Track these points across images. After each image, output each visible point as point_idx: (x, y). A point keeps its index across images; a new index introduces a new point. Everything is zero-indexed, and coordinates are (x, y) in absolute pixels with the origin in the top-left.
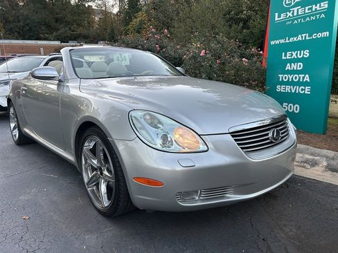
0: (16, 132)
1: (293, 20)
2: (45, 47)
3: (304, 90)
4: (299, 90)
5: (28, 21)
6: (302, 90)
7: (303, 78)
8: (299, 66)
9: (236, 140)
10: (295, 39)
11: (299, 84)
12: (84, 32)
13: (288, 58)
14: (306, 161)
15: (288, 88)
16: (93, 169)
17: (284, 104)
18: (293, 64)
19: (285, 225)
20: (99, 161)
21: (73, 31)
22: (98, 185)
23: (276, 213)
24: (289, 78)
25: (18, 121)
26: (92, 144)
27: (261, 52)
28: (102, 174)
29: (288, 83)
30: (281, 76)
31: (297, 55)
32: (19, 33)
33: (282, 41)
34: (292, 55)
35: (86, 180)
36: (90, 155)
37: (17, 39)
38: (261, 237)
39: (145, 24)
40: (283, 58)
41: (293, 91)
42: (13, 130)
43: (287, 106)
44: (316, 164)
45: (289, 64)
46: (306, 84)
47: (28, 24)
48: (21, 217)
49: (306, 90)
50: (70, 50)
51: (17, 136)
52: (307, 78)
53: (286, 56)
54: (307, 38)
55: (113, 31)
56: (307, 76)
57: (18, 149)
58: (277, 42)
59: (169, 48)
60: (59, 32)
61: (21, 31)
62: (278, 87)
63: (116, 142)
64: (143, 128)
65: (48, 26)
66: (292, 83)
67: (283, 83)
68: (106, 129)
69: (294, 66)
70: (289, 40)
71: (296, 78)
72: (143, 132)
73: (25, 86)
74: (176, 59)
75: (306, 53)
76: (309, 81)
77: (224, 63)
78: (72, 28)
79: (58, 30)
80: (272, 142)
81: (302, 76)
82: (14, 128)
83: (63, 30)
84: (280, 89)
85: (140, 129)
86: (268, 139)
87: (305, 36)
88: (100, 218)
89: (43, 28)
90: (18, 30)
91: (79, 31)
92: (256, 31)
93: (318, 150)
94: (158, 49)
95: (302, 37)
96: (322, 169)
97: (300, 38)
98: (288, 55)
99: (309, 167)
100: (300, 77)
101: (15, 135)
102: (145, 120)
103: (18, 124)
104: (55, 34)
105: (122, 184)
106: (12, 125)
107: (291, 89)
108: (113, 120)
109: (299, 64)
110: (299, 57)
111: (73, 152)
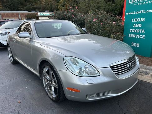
0: (12, 58)
1: (137, 3)
2: (21, 14)
3: (142, 37)
4: (139, 36)
5: (13, 2)
6: (141, 37)
7: (142, 31)
8: (140, 25)
9: (112, 70)
10: (138, 12)
11: (140, 34)
12: (39, 6)
13: (134, 21)
14: (143, 72)
15: (134, 36)
16: (48, 80)
17: (132, 43)
18: (137, 24)
19: (134, 105)
20: (50, 77)
21: (33, 6)
22: (50, 88)
23: (130, 99)
24: (135, 31)
25: (12, 54)
26: (47, 69)
27: (122, 18)
28: (52, 83)
29: (134, 33)
30: (131, 30)
31: (139, 20)
32: (9, 7)
33: (132, 13)
34: (136, 20)
35: (45, 85)
36: (46, 74)
37: (8, 10)
38: (123, 112)
39: (66, 2)
40: (132, 21)
41: (137, 37)
42: (10, 57)
43: (134, 44)
44: (147, 74)
45: (135, 24)
46: (143, 34)
47: (13, 3)
48: (17, 102)
49: (143, 37)
50: (34, 23)
51: (12, 60)
52: (143, 31)
53: (133, 20)
54: (144, 12)
55: (51, 5)
56: (143, 30)
57: (13, 66)
58: (130, 14)
59: (78, 15)
60: (27, 7)
61: (10, 7)
62: (129, 35)
63: (58, 71)
64: (70, 65)
65: (22, 4)
66: (136, 33)
67: (132, 33)
68: (52, 64)
69: (137, 25)
70: (135, 13)
71: (138, 31)
72: (70, 67)
73: (15, 39)
74: (82, 21)
75: (143, 20)
76: (144, 32)
77: (104, 24)
78: (33, 4)
79: (26, 5)
80: (129, 69)
81: (141, 30)
82: (11, 56)
83: (29, 5)
84: (130, 36)
85: (69, 66)
86: (127, 68)
87: (143, 11)
88: (52, 102)
89: (20, 5)
90: (8, 6)
91: (36, 6)
92: (118, 5)
93: (148, 67)
94: (73, 16)
95: (141, 12)
96: (150, 76)
97: (140, 12)
98: (135, 20)
99: (144, 75)
100: (140, 31)
101: (11, 60)
102: (71, 61)
103: (12, 55)
104: (25, 7)
105: (61, 90)
106: (10, 55)
107: (135, 36)
108: (56, 59)
109: (140, 24)
110: (140, 21)
111: (38, 71)
